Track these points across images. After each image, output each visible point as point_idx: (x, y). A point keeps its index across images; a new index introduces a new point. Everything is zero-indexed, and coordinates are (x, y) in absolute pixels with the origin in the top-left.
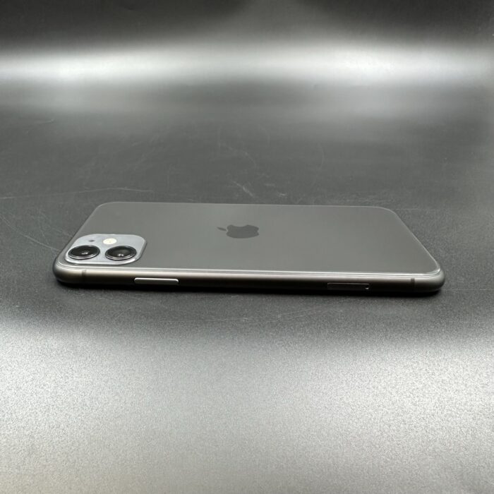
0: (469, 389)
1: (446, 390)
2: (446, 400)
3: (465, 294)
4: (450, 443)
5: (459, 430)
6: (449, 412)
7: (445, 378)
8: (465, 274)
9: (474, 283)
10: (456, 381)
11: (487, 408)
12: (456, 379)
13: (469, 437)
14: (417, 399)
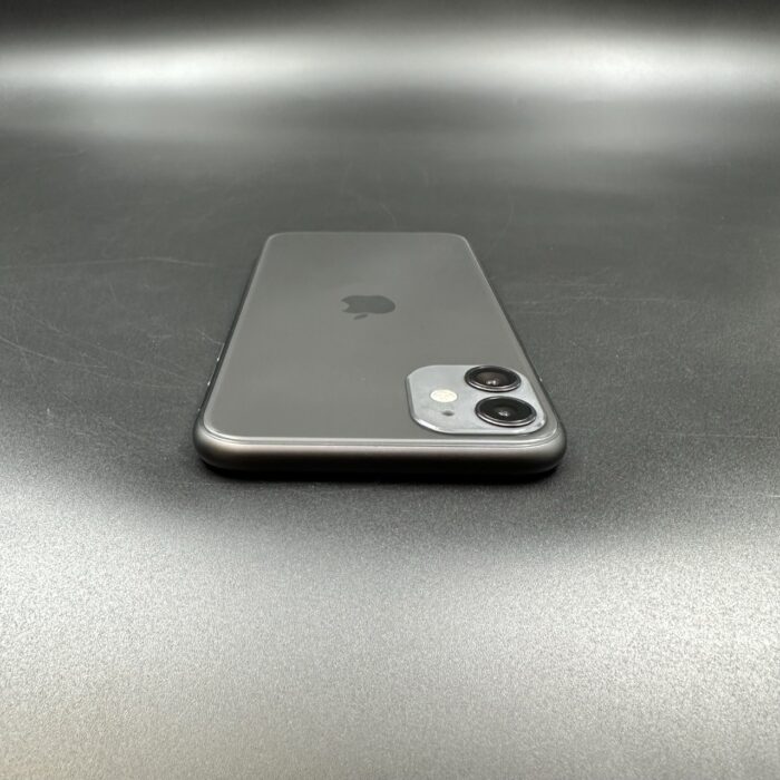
0: (696, 617)
1: (654, 616)
2: (652, 634)
3: (717, 443)
4: (651, 713)
5: (671, 690)
6: (655, 657)
7: (656, 595)
8: (724, 407)
9: (736, 424)
10: (675, 601)
11: (727, 652)
12: (675, 597)
13: (687, 703)
14: (599, 630)
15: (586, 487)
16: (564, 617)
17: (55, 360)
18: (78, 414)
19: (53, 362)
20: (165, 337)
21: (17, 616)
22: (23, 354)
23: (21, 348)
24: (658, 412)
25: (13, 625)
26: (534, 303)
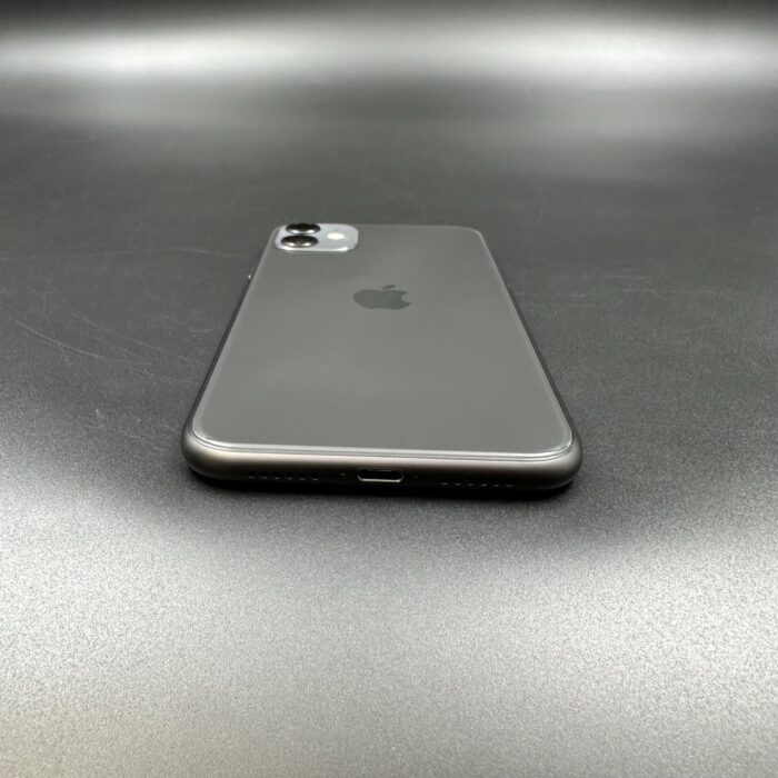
15: (674, 487)
16: (673, 633)
17: (95, 356)
18: (128, 414)
19: (93, 359)
20: (207, 331)
21: (88, 632)
22: (62, 349)
23: (59, 344)
24: (733, 408)
25: (85, 642)
26: (582, 296)
